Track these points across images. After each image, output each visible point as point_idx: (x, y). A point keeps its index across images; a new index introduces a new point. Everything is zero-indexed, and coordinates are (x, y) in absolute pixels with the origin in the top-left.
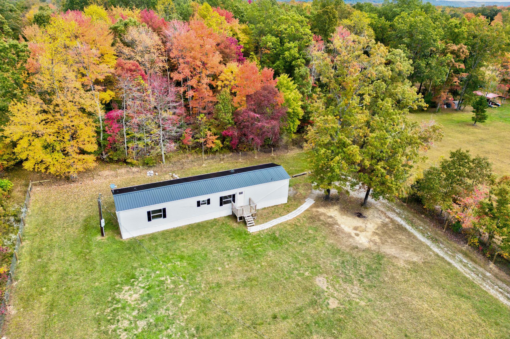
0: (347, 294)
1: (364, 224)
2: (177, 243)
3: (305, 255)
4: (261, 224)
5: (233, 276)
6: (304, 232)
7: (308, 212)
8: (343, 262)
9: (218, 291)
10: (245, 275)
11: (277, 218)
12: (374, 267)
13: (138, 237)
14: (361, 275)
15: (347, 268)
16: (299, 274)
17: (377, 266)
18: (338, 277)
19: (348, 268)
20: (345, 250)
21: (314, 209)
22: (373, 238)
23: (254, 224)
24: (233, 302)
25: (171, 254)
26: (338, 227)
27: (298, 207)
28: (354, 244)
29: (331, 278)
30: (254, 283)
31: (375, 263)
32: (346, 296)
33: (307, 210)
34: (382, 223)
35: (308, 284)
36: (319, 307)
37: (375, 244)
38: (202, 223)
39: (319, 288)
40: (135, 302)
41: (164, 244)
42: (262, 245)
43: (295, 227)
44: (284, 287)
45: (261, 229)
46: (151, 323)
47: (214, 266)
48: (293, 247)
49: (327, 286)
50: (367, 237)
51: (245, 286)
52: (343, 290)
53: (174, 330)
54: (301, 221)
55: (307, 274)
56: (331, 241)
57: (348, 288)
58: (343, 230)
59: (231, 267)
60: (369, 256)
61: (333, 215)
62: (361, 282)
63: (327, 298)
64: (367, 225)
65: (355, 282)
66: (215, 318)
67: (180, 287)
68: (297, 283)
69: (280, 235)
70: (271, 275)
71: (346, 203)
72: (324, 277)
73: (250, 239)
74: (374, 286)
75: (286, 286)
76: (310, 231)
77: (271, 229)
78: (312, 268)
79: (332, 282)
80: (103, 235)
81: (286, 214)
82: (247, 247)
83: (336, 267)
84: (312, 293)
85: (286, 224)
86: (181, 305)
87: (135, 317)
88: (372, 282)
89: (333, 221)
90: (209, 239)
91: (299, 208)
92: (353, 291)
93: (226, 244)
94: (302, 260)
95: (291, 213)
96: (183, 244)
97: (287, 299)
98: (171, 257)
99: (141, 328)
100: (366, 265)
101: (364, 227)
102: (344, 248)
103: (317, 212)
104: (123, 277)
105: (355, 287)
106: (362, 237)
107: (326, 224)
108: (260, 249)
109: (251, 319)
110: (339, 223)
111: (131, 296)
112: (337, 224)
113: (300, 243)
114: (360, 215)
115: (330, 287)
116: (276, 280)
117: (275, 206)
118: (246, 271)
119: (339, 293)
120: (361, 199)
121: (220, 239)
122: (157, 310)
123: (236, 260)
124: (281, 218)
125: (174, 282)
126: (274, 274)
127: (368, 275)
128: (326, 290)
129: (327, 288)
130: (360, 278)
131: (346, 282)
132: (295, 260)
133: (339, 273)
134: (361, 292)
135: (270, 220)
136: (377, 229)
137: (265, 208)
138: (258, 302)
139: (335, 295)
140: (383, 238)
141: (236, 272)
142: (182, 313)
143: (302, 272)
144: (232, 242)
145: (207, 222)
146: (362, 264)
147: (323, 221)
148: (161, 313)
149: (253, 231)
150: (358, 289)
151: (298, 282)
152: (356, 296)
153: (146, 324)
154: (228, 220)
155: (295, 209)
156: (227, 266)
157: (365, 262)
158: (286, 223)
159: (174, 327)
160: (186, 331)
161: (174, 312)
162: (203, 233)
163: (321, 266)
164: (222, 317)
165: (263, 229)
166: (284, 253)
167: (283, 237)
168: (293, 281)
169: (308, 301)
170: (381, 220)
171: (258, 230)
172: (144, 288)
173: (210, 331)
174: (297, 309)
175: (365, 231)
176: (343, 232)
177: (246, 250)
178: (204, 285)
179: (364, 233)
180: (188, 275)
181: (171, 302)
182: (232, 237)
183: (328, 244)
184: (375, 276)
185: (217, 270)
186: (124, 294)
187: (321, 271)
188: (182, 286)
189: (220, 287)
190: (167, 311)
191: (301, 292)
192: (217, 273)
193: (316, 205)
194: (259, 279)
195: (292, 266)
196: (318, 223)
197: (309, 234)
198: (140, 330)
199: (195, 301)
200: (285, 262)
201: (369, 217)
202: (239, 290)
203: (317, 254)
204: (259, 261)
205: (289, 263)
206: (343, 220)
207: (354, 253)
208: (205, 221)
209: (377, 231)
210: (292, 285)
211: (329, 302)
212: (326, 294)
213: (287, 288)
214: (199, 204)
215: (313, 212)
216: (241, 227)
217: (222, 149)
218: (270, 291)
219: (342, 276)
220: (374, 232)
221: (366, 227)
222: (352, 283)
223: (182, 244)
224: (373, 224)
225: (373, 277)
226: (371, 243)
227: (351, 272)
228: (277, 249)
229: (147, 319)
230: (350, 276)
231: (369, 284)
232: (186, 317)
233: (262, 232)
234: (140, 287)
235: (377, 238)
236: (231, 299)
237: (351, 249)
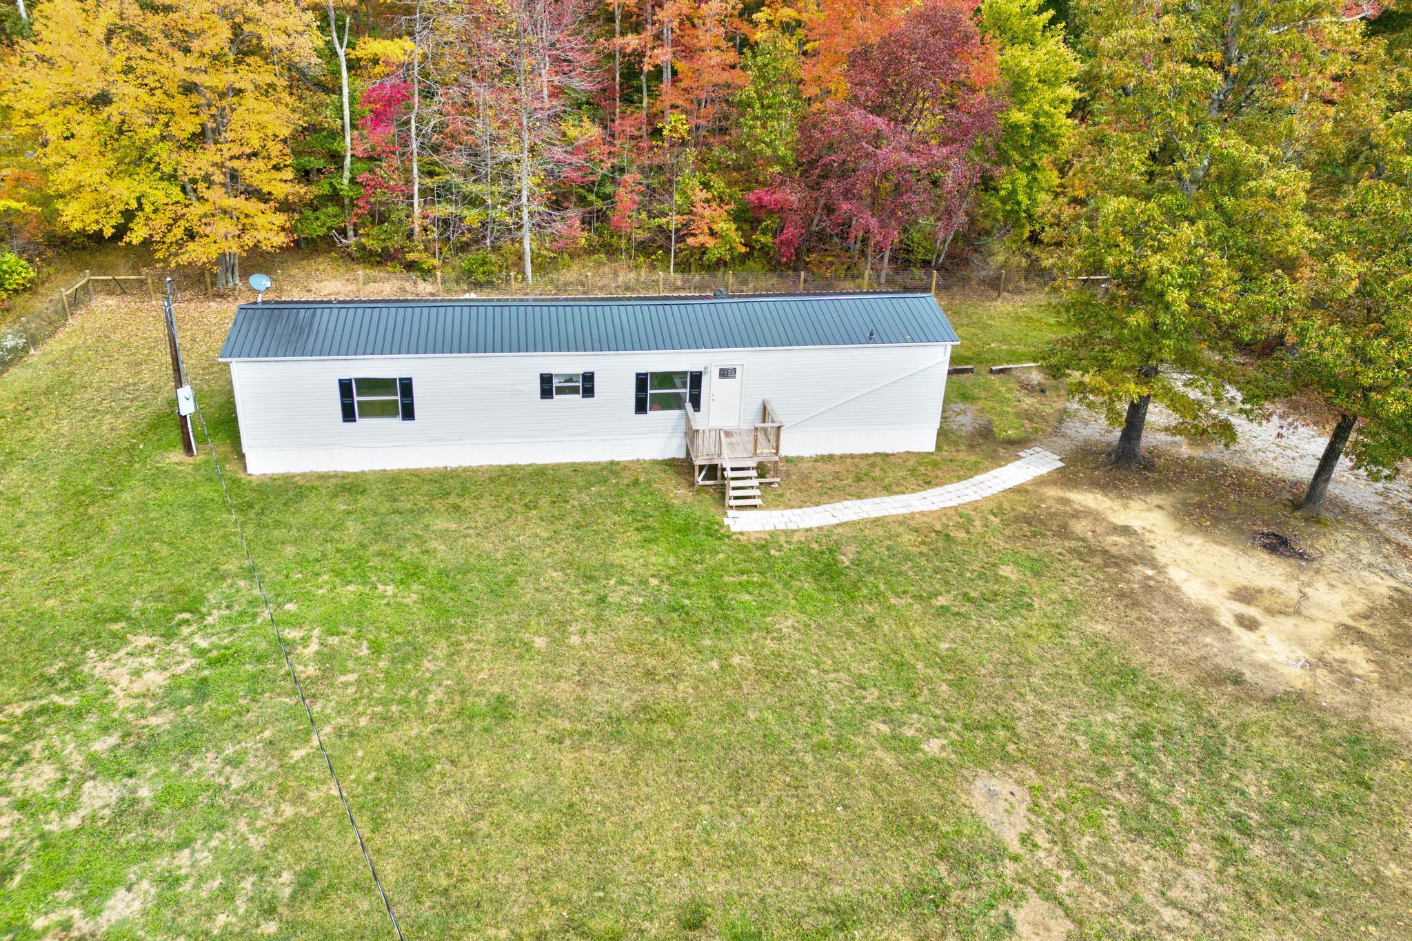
0: (1136, 899)
1: (1295, 585)
2: (427, 519)
3: (952, 664)
4: (792, 507)
5: (584, 684)
6: (976, 566)
7: (1017, 497)
8: (1144, 733)
9: (486, 730)
10: (633, 691)
11: (867, 496)
12: (1319, 790)
13: (303, 475)
14: (1236, 816)
15: (1158, 762)
16: (894, 742)
17: (1342, 788)
18: (1101, 798)
19: (1170, 765)
20: (1168, 680)
21: (1053, 492)
22: (1339, 653)
23: (758, 502)
24: (528, 796)
25: (381, 554)
26: (1150, 572)
27: (976, 473)
28: (1226, 662)
29: (1062, 793)
30: (663, 731)
31: (1330, 775)
32: (1122, 909)
33: (1019, 490)
34: (1396, 596)
35: (923, 796)
36: (952, 928)
37: (1347, 680)
38: (557, 467)
39: (980, 829)
40: (135, 702)
41: (375, 514)
42: (762, 585)
43: (940, 544)
44: (796, 786)
45: (781, 526)
46: (134, 802)
47: (522, 625)
48: (902, 621)
49: (1024, 827)
50: (1301, 642)
51: (617, 736)
52: (1115, 873)
53: (205, 858)
54: (978, 523)
55: (933, 747)
56: (1100, 627)
57: (1147, 867)
58: (1177, 589)
59: (588, 647)
60: (1300, 731)
61: (1136, 524)
62: (1231, 857)
63: (1008, 894)
64: (1308, 591)
65: (1194, 848)
66: (408, 850)
67: (342, 679)
68: (865, 780)
69: (856, 563)
70: (752, 715)
71: (1215, 490)
72: (1020, 783)
73: (721, 556)
74: (1311, 895)
75: (810, 782)
76: (1006, 571)
77: (825, 532)
78: (966, 727)
79: (1060, 816)
80: (188, 449)
81: (913, 491)
82: (693, 580)
83: (1099, 744)
84: (933, 845)
85: (901, 523)
86: (297, 755)
87: (93, 761)
88: (1298, 870)
89: (1131, 545)
90: (553, 528)
91: (978, 478)
92: (1175, 893)
93: (615, 557)
94: (928, 680)
95: (939, 490)
96: (446, 525)
97: (789, 847)
98: (376, 561)
99: (82, 813)
100: (1279, 772)
101: (1296, 596)
102: (1163, 666)
103: (1066, 502)
104: (159, 599)
105: (1190, 873)
106: (1271, 638)
107: (1092, 552)
108: (747, 598)
109: (569, 900)
110: (1162, 560)
111: (137, 673)
112: (1152, 563)
113: (943, 611)
114: (1278, 545)
115: (1041, 839)
116: (769, 743)
117: (876, 454)
118: (649, 673)
119: (1085, 880)
120: (1295, 484)
121: (597, 532)
122: (193, 751)
123: (624, 620)
124: (887, 499)
125: (327, 658)
126: (768, 715)
127: (1277, 824)
128: (1015, 846)
129: (1025, 839)
130: (1231, 834)
131: (1139, 833)
132: (891, 674)
133: (1108, 781)
134: (1223, 907)
135: (832, 500)
136: (1366, 617)
137: (831, 457)
138: (639, 826)
139: (1061, 889)
140: (1393, 661)
141: (603, 670)
142: (282, 791)
143: (909, 732)
144: (639, 552)
145: (576, 468)
146: (1251, 761)
147: (1084, 540)
148: (199, 773)
149: (746, 528)
150: (1206, 889)
151: (880, 775)
152: (1184, 923)
153: (113, 800)
154: (663, 475)
155: (960, 479)
156: (575, 640)
157: (1272, 759)
158: (903, 521)
159: (214, 843)
160: (252, 879)
161: (253, 777)
162: (544, 502)
163: (1021, 727)
164: (443, 856)
165: (792, 526)
166: (849, 634)
167: (869, 572)
168: (852, 764)
169: (899, 881)
170: (1393, 583)
171: (769, 528)
172: (202, 653)
173: (354, 908)
174: (826, 911)
175: (1298, 613)
176: (1172, 597)
177: (684, 591)
178: (440, 695)
179: (1289, 623)
180: (399, 639)
181: (267, 734)
182: (646, 534)
183: (1082, 635)
184: (1320, 837)
185: (528, 646)
186: (119, 660)
187: (1011, 748)
188: (351, 677)
189: (504, 717)
190: (228, 769)
191: (877, 825)
192: (521, 657)
193: (1066, 477)
194: (690, 722)
195: (871, 696)
196: (1056, 546)
197: (998, 579)
198: (73, 822)
199: (366, 753)
200: (843, 675)
201: (1329, 559)
202: (576, 748)
203: (1013, 670)
204: (722, 645)
205: (860, 683)
206: (1184, 552)
207: (1218, 702)
208: (573, 464)
209: (1363, 626)
210: (838, 780)
211: (1019, 916)
212: (1009, 868)
213: (811, 790)
214: (547, 387)
215: (1042, 500)
216: (702, 507)
217: (744, 258)
218: (720, 787)
219: (1123, 798)
220: (1347, 628)
221: (1304, 596)
222: (1177, 851)
223: (440, 524)
224: (1342, 594)
225: (1310, 840)
226: (1321, 673)
227: (1180, 788)
228: (824, 612)
229: (131, 782)
230: (1173, 809)
231: (1281, 871)
232: (288, 811)
233: (782, 539)
234: (192, 647)
235: (1358, 658)
236: (524, 781)
237: (1201, 681)
